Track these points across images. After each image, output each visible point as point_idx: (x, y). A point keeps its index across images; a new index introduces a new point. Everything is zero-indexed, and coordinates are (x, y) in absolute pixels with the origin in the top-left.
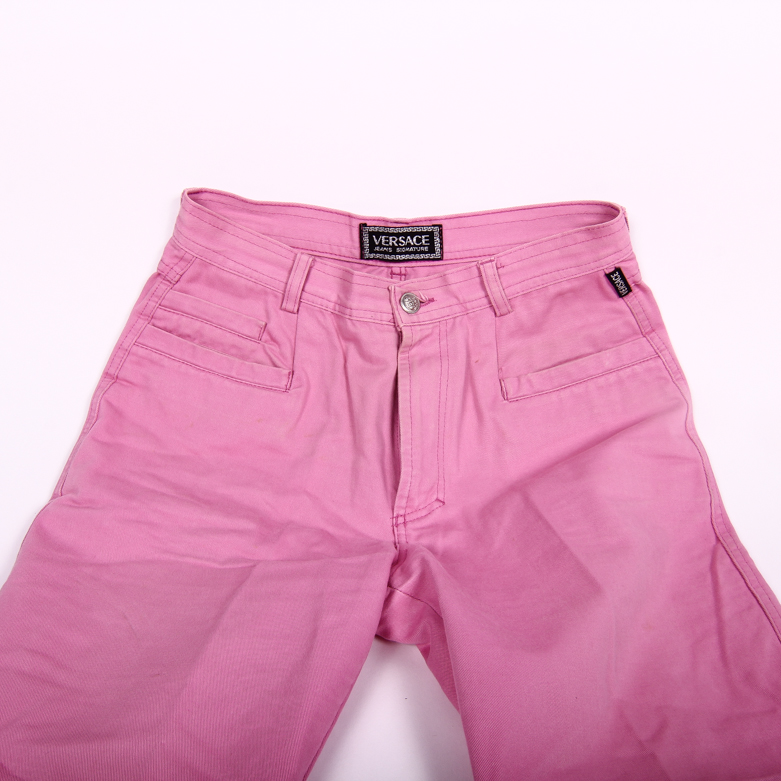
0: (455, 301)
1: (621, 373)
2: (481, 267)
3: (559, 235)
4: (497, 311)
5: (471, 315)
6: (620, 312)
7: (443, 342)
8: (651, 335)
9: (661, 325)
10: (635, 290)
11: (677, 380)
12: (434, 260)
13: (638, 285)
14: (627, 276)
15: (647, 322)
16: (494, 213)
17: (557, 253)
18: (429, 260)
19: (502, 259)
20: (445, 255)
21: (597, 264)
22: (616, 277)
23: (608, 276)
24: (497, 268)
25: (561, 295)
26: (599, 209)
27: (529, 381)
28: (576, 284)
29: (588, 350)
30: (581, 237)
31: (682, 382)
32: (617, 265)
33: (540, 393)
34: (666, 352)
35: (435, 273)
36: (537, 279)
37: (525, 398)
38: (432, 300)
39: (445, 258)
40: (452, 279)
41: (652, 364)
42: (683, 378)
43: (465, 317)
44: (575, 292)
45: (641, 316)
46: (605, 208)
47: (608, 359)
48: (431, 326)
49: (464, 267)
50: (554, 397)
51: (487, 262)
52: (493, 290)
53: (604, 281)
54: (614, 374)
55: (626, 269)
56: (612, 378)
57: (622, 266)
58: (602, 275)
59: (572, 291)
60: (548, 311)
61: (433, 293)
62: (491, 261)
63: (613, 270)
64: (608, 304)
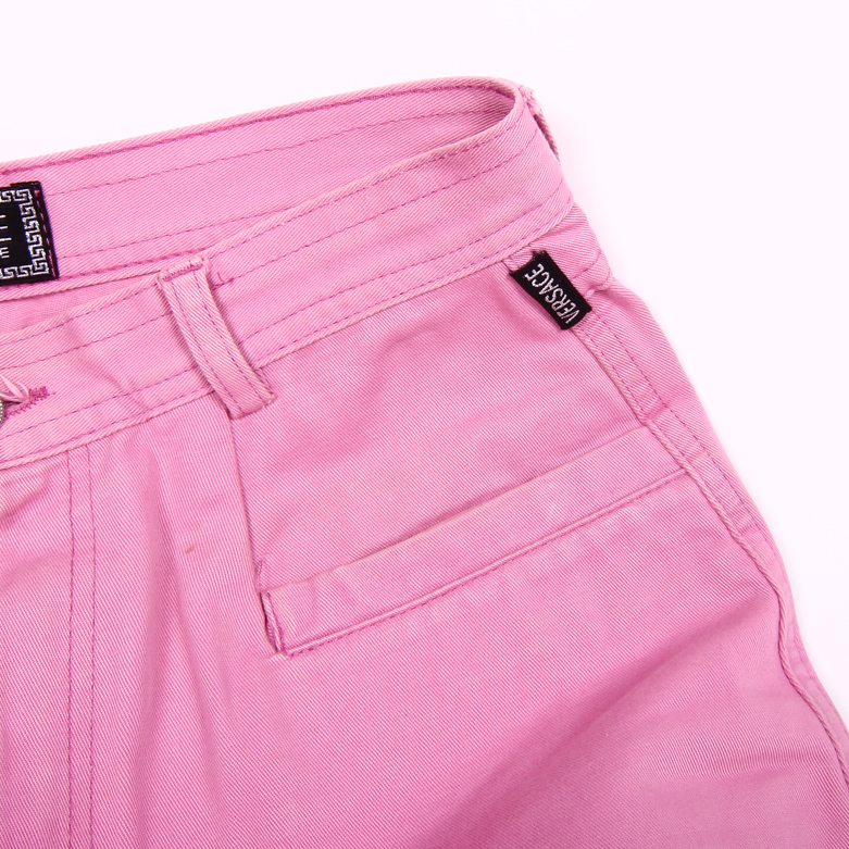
0: (106, 389)
1: (592, 531)
2: (166, 287)
3: (369, 178)
4: (229, 403)
5: (161, 422)
6: (570, 368)
7: (80, 510)
8: (661, 418)
9: (684, 390)
10: (600, 305)
11: (743, 531)
12: (31, 280)
13: (605, 293)
14: (569, 273)
15: (644, 386)
16: (188, 136)
17: (371, 229)
18: (16, 282)
19: (223, 259)
20: (61, 263)
21: (481, 247)
22: (540, 279)
23: (518, 276)
24: (213, 288)
25: (399, 340)
26: (466, 100)
27: (341, 588)
28: (436, 306)
29: (497, 479)
30: (426, 179)
31: (758, 535)
32: (537, 247)
33: (374, 619)
34: (703, 460)
35: (46, 316)
36: (329, 304)
37: (333, 637)
38: (40, 394)
39: (63, 271)
40: (90, 328)
41: (670, 495)
42: (758, 525)
43: (146, 429)
44: (438, 331)
45: (629, 373)
46: (484, 96)
47: (552, 497)
48: (40, 467)
49: (123, 291)
50: (413, 624)
51: (180, 273)
52: (207, 348)
53: (511, 290)
54: (574, 537)
55: (563, 252)
56: (569, 548)
57: (550, 245)
58: (501, 276)
59: (429, 325)
60: (373, 388)
61: (40, 375)
62: (192, 269)
63: (528, 259)
64: (533, 351)
